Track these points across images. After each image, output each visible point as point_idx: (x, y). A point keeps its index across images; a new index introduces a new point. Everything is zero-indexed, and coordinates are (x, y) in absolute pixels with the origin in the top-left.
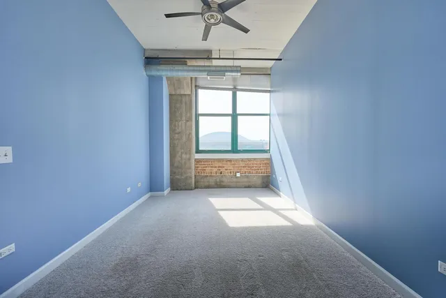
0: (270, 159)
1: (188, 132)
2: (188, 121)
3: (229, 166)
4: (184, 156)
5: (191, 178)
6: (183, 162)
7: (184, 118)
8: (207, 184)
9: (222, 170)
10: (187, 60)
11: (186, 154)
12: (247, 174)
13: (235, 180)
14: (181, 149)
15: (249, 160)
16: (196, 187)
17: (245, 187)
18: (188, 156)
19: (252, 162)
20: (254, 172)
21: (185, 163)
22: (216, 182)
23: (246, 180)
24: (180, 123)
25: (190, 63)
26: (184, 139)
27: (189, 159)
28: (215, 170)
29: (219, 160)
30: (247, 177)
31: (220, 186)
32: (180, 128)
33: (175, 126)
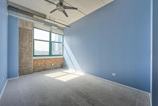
0: (64, 58)
1: (30, 47)
2: (30, 42)
3: (49, 61)
4: (27, 58)
5: (31, 68)
6: (27, 61)
7: (28, 40)
8: (39, 70)
9: (46, 63)
10: (34, 15)
11: (29, 57)
12: (56, 64)
13: (51, 66)
14: (26, 55)
15: (56, 58)
16: (34, 72)
17: (55, 69)
18: (30, 58)
19: (57, 59)
20: (58, 63)
21: (28, 62)
22: (43, 68)
23: (55, 66)
24: (25, 43)
25: (35, 16)
26: (28, 50)
27: (31, 60)
28: (42, 63)
29: (45, 59)
30: (56, 65)
31: (45, 70)
32: (25, 45)
33: (22, 44)
